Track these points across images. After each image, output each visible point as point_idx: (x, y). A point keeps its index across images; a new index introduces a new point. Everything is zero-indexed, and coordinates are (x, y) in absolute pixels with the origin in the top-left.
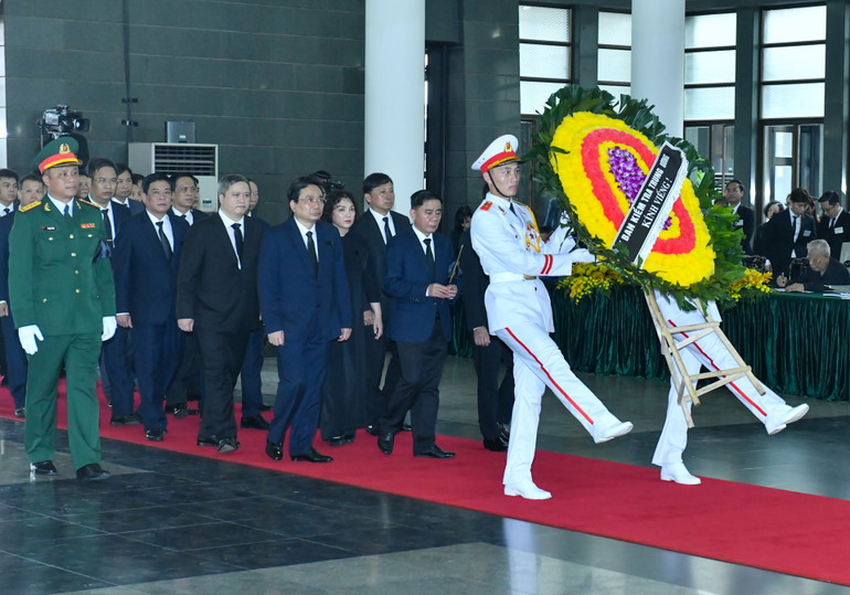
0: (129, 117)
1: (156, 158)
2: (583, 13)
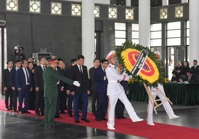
0: (32, 47)
1: (38, 56)
2: (129, 24)
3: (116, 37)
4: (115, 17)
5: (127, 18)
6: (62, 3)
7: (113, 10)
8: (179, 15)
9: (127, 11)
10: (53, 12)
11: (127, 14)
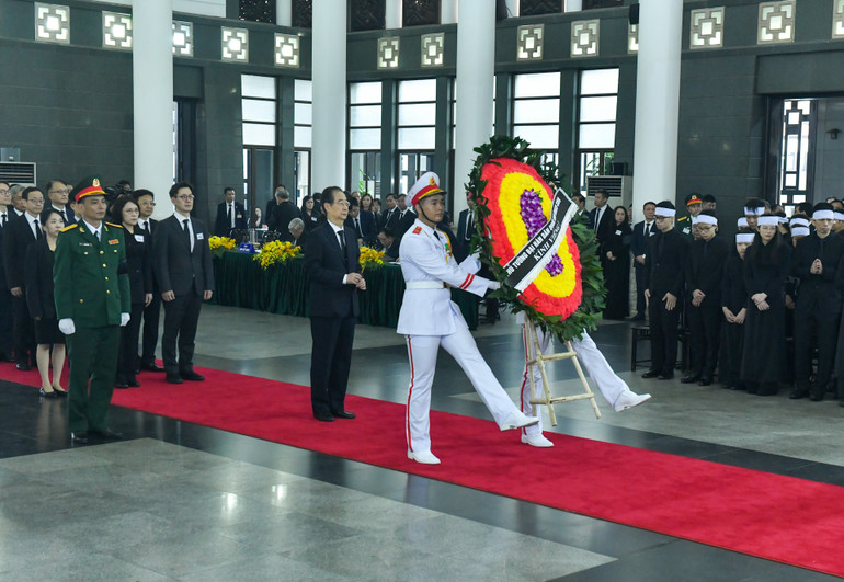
2: (285, 80)
3: (244, 118)
4: (243, 56)
5: (279, 61)
6: (71, 8)
7: (234, 36)
8: (433, 58)
9: (279, 40)
10: (42, 34)
11: (279, 50)
